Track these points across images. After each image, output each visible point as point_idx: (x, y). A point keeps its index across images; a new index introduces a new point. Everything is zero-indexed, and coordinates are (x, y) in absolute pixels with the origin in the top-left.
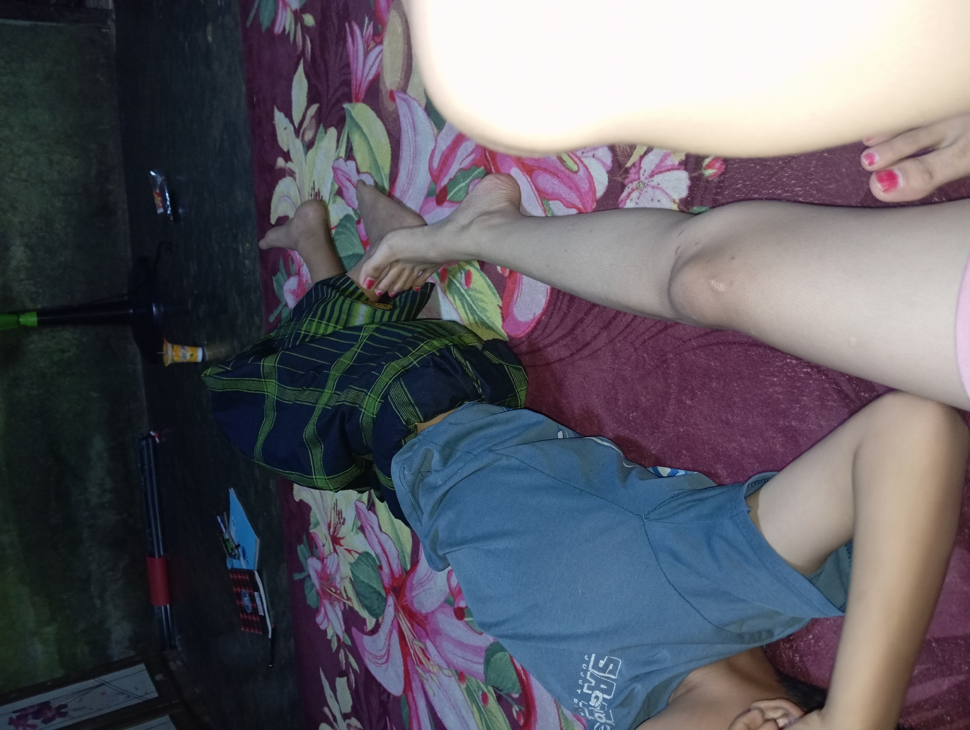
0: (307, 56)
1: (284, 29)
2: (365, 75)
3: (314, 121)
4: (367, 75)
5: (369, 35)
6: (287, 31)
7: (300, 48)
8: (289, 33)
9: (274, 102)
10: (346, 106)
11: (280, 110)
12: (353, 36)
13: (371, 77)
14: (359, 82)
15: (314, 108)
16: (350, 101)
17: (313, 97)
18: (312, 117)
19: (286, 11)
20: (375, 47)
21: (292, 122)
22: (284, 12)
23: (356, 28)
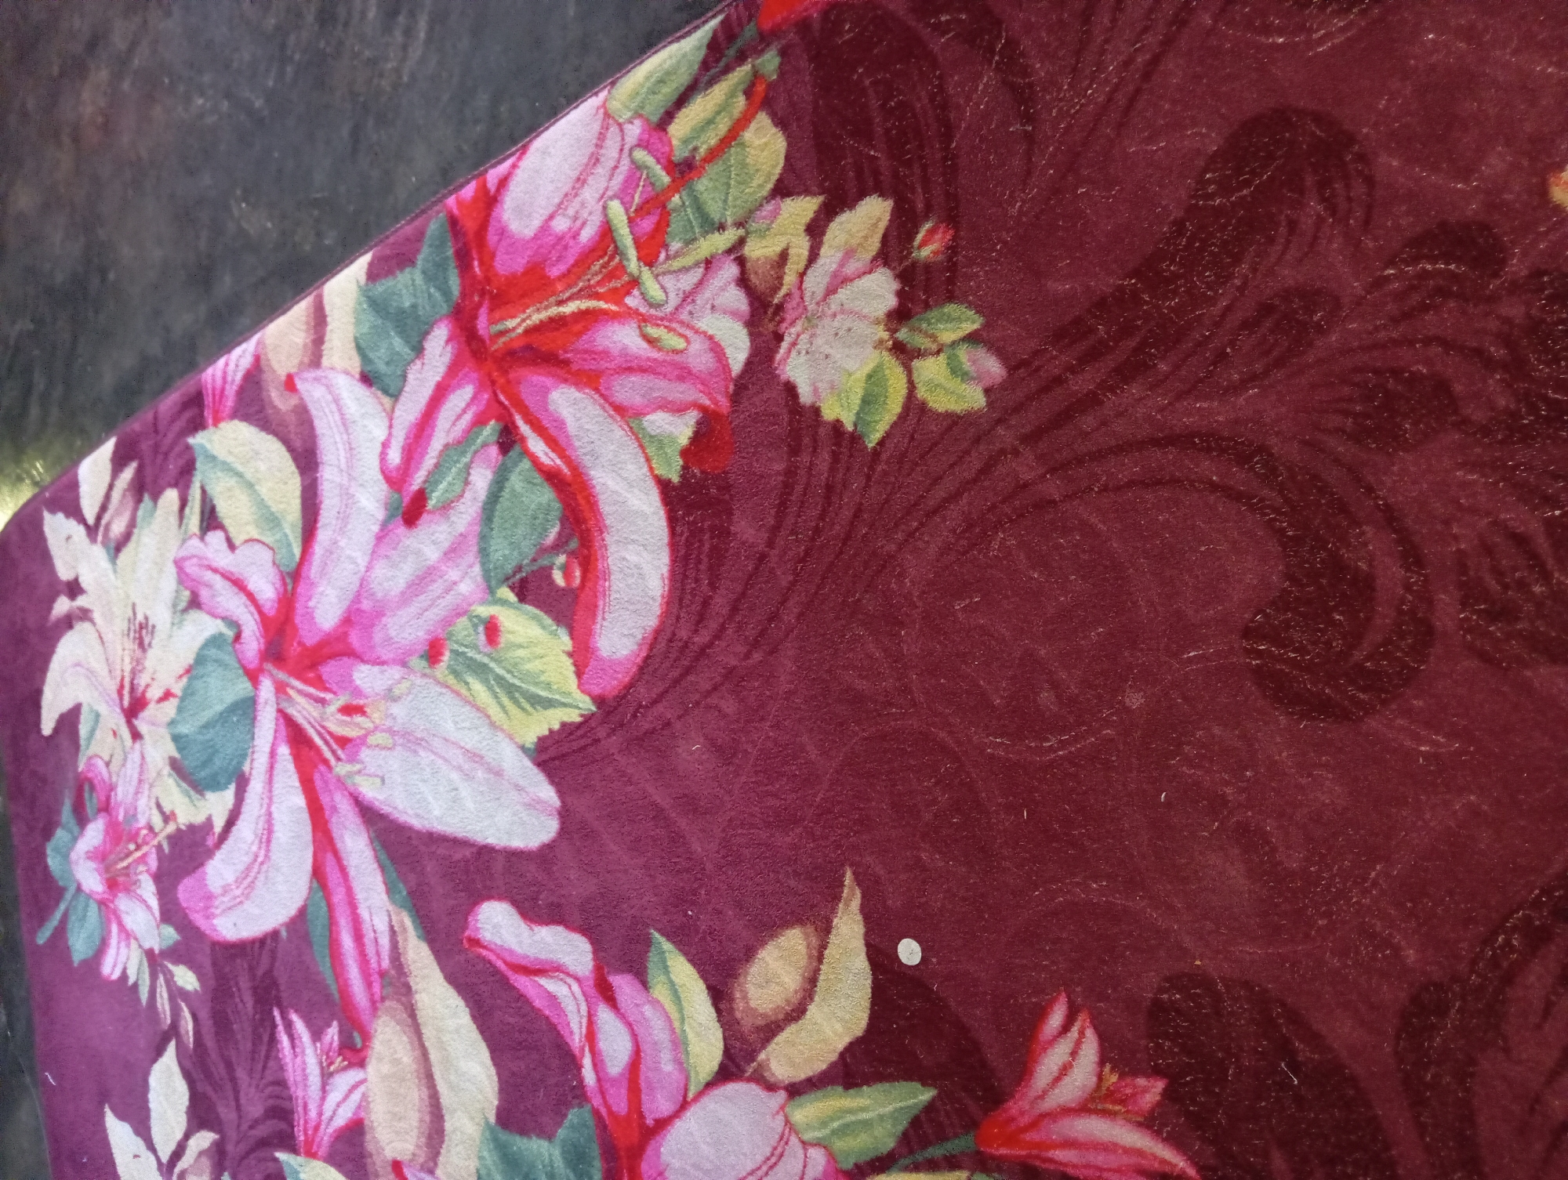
0: (185, 1039)
1: (124, 976)
2: (327, 1114)
3: (206, 1163)
4: (331, 1119)
5: (331, 1044)
6: (131, 981)
7: (169, 1021)
8: (136, 985)
9: (103, 1097)
10: (282, 1156)
11: (121, 1116)
12: (292, 1038)
13: (340, 1121)
14: (312, 1124)
15: (204, 1139)
16: (294, 1150)
17: (200, 1115)
18: (201, 1154)
19: (128, 946)
20: (344, 1069)
21: (151, 1147)
22: (123, 944)
23: (299, 1026)
